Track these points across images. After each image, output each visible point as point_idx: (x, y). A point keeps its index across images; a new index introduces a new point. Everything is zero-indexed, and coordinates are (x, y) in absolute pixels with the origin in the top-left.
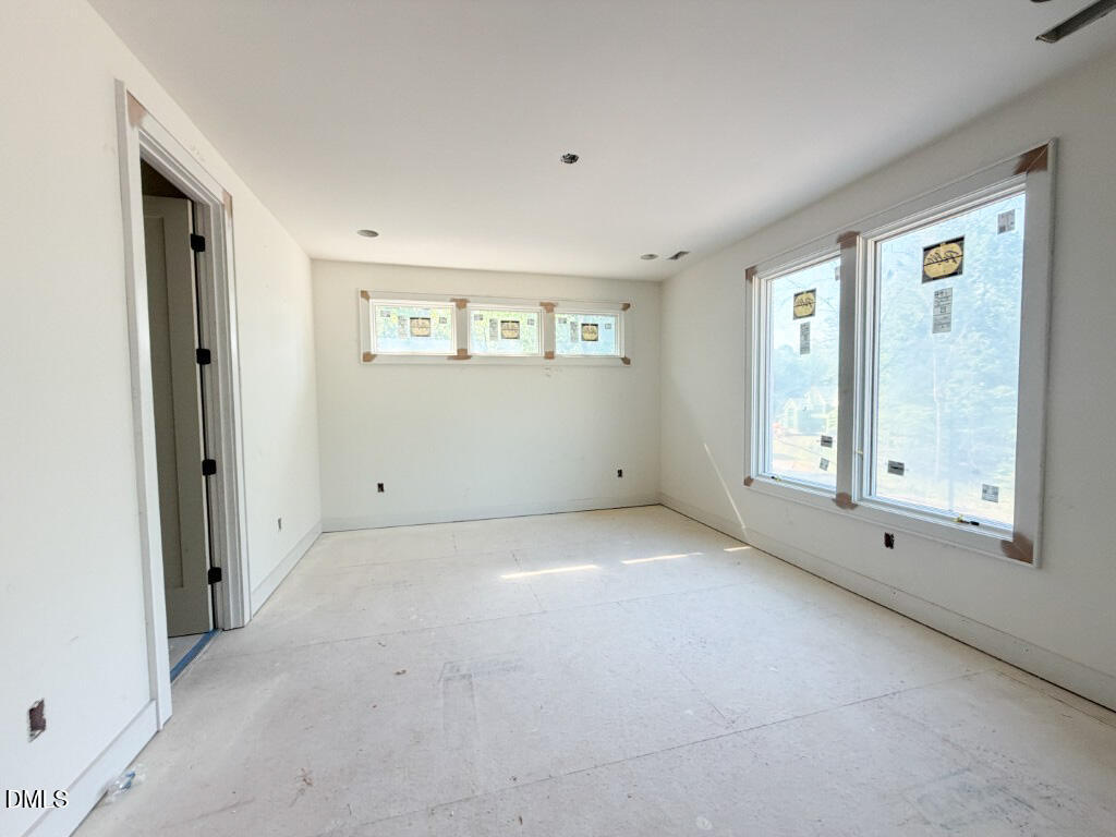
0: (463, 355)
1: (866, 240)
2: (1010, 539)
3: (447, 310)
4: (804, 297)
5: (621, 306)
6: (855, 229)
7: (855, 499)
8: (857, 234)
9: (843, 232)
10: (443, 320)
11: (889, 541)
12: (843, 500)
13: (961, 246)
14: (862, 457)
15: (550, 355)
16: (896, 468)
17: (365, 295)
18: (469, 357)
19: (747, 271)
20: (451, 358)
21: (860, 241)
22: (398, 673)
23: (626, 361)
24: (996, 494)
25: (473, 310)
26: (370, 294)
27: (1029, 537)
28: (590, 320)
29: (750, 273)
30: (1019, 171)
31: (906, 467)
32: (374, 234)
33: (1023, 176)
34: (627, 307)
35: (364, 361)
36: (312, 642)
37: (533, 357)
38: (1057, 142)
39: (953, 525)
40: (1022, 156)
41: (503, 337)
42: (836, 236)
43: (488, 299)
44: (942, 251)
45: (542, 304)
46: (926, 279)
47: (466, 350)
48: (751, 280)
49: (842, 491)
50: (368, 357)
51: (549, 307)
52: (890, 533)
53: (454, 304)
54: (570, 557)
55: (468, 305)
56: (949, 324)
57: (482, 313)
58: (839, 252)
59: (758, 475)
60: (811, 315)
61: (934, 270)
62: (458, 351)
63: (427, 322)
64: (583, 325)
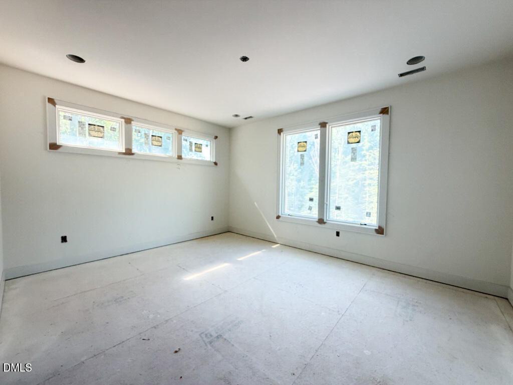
0: (129, 152)
1: (329, 126)
2: (377, 228)
3: (117, 123)
4: (302, 144)
5: (214, 137)
6: (326, 121)
7: (325, 221)
8: (327, 123)
9: (322, 122)
10: (113, 129)
11: (338, 234)
12: (321, 221)
13: (360, 133)
14: (327, 205)
15: (180, 157)
16: (338, 208)
17: (51, 101)
18: (133, 154)
19: (278, 130)
20: (120, 153)
21: (327, 126)
22: (176, 352)
23: (216, 164)
24: (370, 214)
25: (135, 125)
26: (56, 101)
27: (383, 227)
28: (199, 142)
29: (280, 131)
30: (381, 113)
31: (341, 208)
32: (80, 60)
33: (381, 115)
34: (216, 137)
35: (50, 148)
36: (83, 359)
37: (170, 157)
38: (391, 107)
39: (359, 226)
40: (382, 108)
41: (152, 144)
42: (319, 122)
43: (145, 121)
44: (354, 134)
45: (176, 129)
46: (349, 143)
47: (131, 150)
48: (280, 134)
49: (320, 218)
50: (54, 147)
51: (180, 132)
52: (338, 231)
53: (123, 120)
54: (211, 262)
55: (132, 122)
56: (356, 159)
57: (140, 129)
58: (319, 128)
59: (282, 214)
60: (305, 151)
61: (351, 140)
62: (126, 149)
63: (101, 128)
64: (195, 144)
